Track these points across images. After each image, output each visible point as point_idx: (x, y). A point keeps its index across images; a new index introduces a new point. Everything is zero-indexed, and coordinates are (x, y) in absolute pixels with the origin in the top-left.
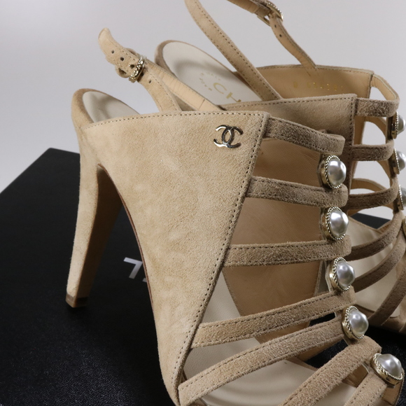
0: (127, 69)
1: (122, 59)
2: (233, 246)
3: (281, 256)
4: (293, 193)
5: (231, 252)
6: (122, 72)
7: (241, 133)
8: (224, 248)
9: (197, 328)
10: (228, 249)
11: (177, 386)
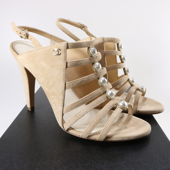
0: (23, 36)
1: (20, 33)
2: (67, 83)
3: (81, 82)
4: (80, 63)
5: (66, 85)
6: (22, 37)
7: (60, 50)
8: (64, 84)
9: (63, 108)
10: (65, 84)
11: (63, 125)
